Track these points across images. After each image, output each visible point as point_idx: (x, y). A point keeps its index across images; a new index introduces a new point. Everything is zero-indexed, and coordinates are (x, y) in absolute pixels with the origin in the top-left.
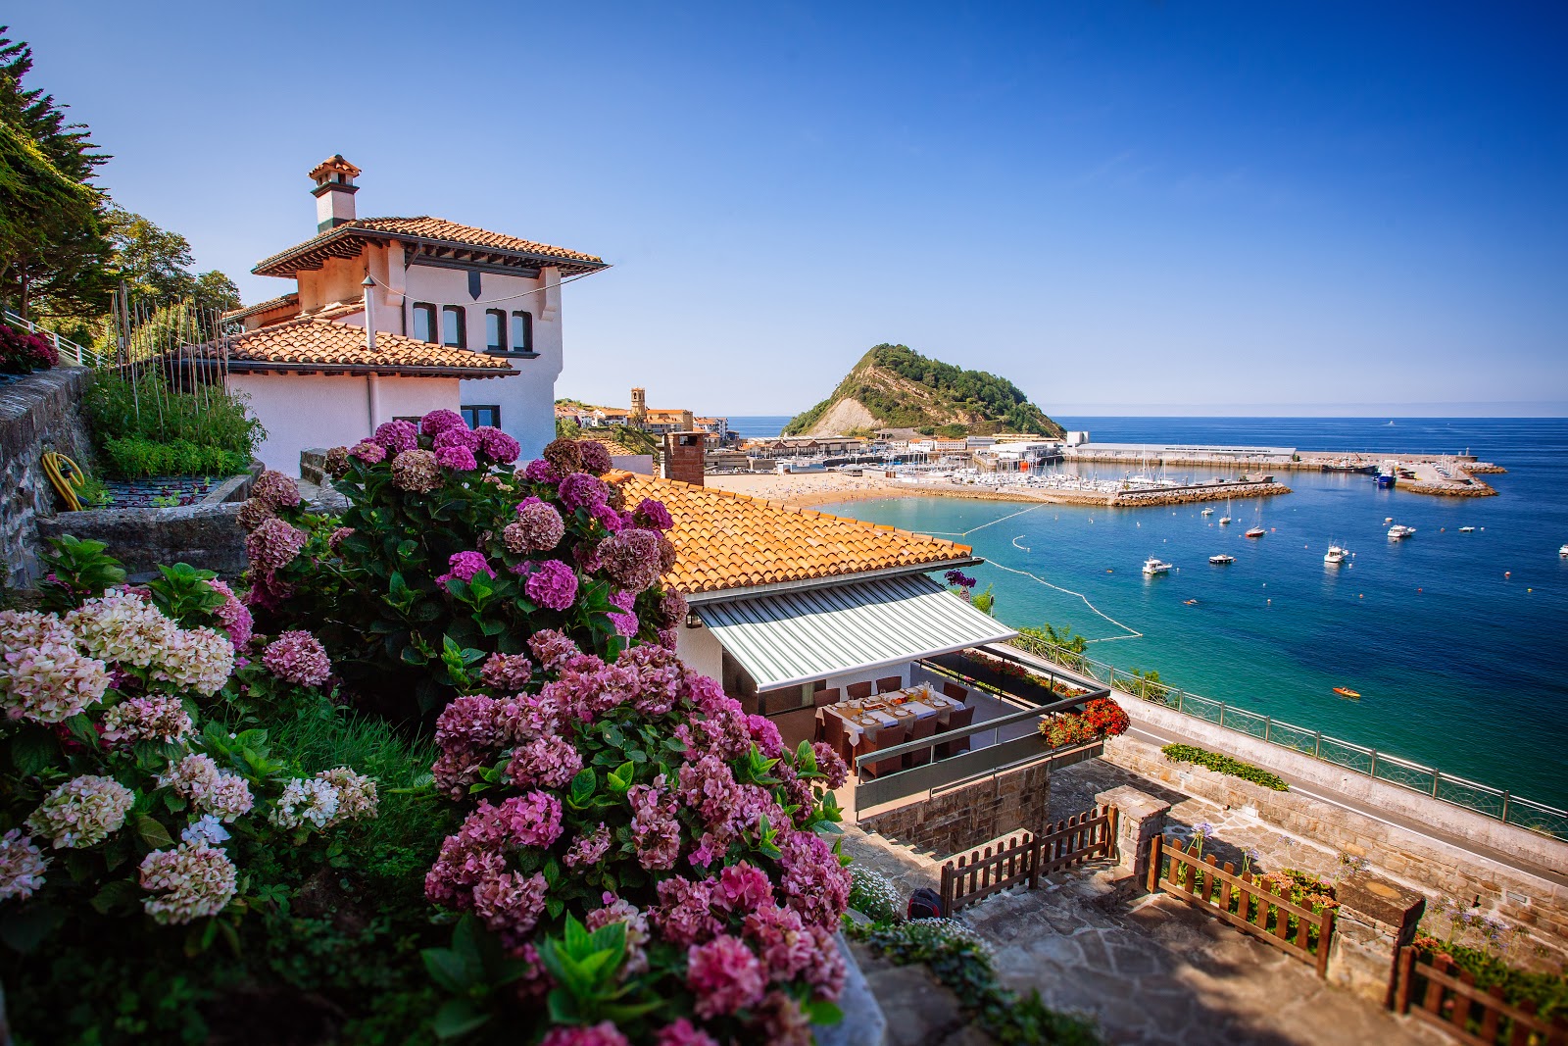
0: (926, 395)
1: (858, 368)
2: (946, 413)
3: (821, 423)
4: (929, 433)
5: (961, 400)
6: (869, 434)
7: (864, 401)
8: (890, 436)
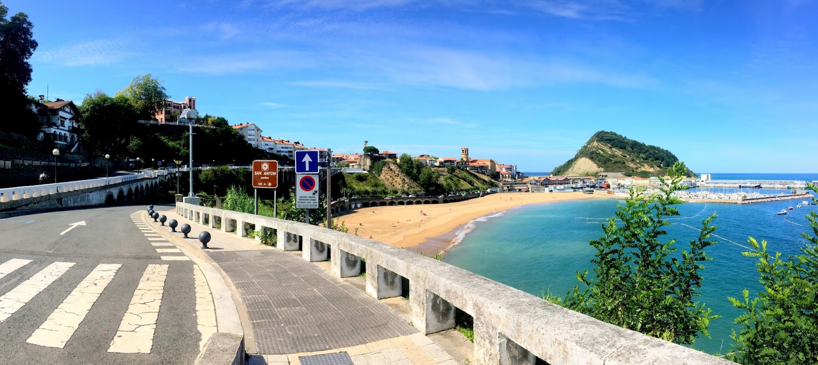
0: (628, 156)
1: (590, 142)
2: (639, 165)
3: (570, 170)
4: (629, 175)
5: (646, 159)
6: (596, 175)
7: (592, 158)
8: (606, 176)
